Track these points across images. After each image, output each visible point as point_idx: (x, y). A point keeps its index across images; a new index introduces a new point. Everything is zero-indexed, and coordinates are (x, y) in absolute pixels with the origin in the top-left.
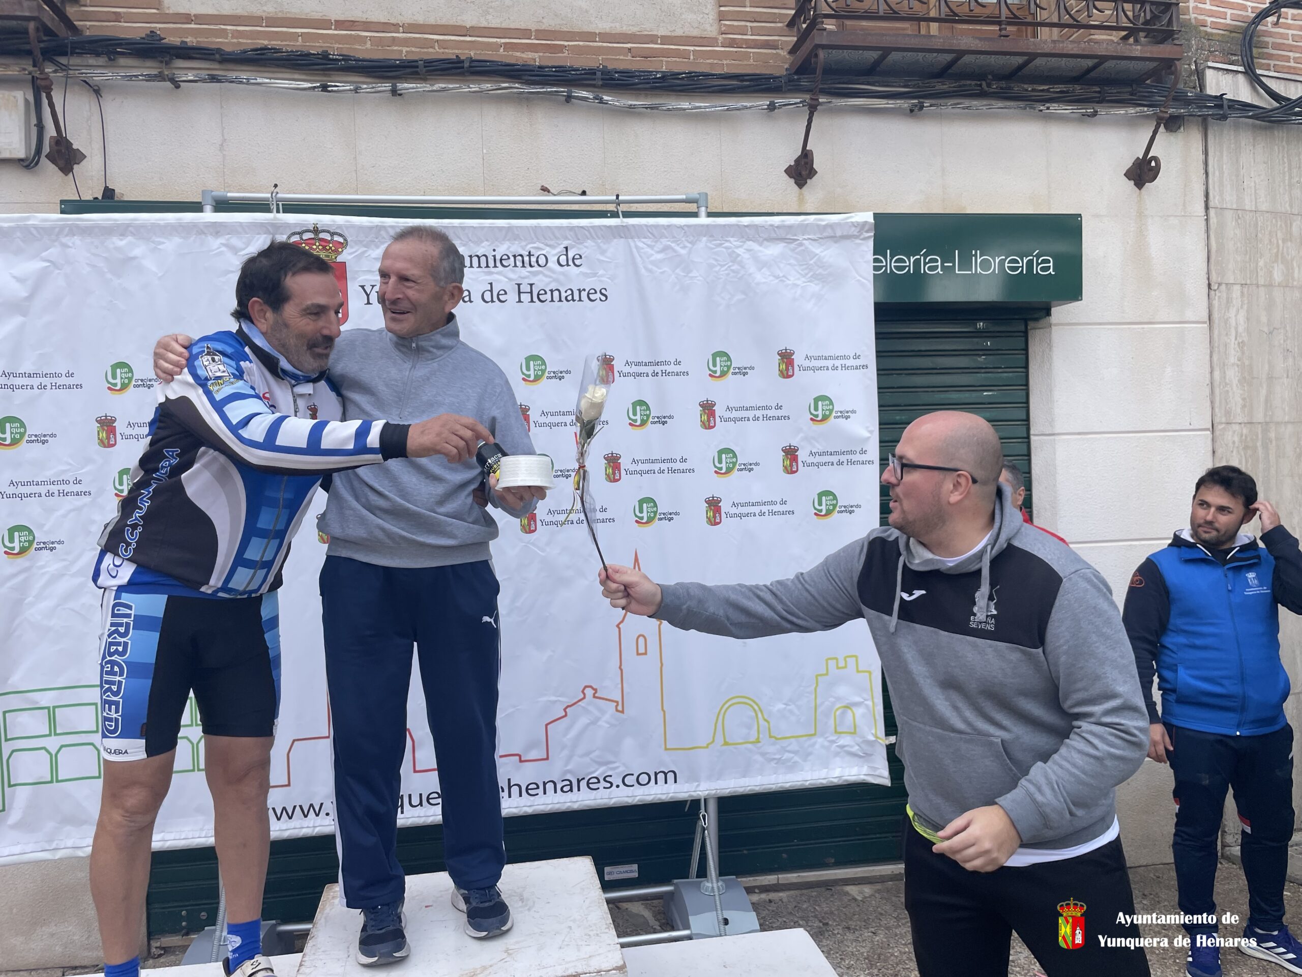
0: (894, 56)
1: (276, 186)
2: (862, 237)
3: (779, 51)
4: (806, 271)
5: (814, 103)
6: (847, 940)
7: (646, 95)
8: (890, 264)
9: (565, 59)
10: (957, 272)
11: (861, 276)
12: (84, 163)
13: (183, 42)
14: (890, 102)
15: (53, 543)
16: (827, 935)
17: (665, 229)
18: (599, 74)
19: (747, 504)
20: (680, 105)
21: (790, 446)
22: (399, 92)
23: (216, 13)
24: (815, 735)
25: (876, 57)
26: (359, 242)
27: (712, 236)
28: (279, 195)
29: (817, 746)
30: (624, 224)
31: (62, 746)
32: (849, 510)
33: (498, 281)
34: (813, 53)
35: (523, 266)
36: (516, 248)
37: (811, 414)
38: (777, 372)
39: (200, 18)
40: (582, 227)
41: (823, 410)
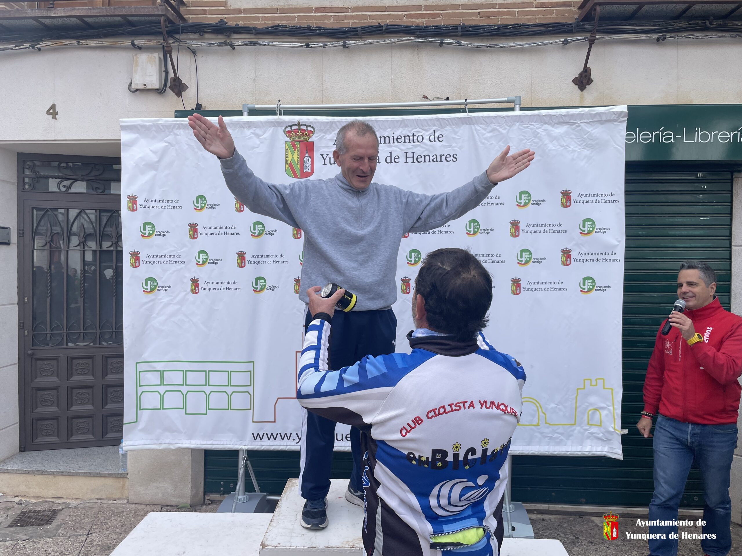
0: (646, 7)
1: (279, 101)
2: (619, 121)
3: (572, 8)
4: (581, 142)
5: (593, 38)
6: (590, 549)
7: (488, 39)
8: (639, 137)
9: (442, 21)
10: (684, 141)
11: (617, 145)
12: (187, 91)
13: (237, 24)
14: (643, 36)
15: (166, 287)
16: (577, 544)
17: (494, 119)
18: (460, 29)
19: (537, 283)
20: (507, 44)
21: (566, 249)
22: (347, 46)
23: (254, 7)
24: (575, 424)
25: (635, 9)
26: (321, 131)
27: (522, 122)
28: (281, 106)
29: (576, 432)
30: (469, 117)
31: (166, 391)
32: (603, 289)
33: (395, 151)
34: (593, 8)
35: (409, 142)
36: (406, 132)
37: (581, 229)
38: (560, 204)
39: (245, 11)
40: (444, 119)
41: (588, 227)
